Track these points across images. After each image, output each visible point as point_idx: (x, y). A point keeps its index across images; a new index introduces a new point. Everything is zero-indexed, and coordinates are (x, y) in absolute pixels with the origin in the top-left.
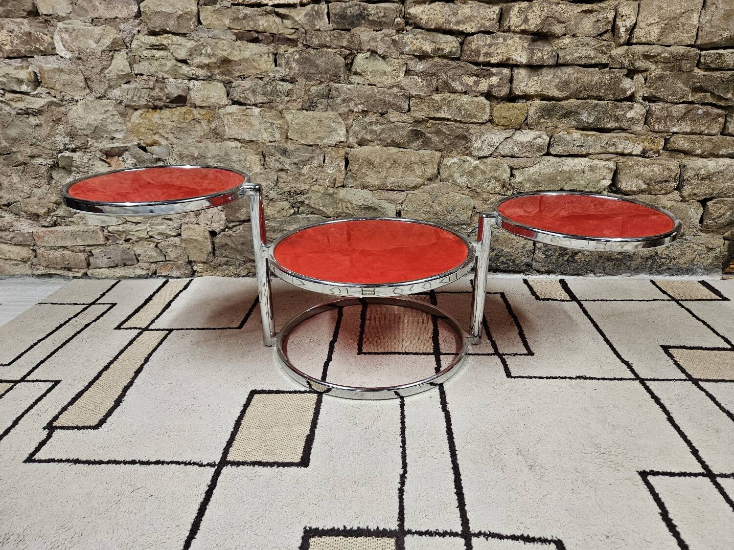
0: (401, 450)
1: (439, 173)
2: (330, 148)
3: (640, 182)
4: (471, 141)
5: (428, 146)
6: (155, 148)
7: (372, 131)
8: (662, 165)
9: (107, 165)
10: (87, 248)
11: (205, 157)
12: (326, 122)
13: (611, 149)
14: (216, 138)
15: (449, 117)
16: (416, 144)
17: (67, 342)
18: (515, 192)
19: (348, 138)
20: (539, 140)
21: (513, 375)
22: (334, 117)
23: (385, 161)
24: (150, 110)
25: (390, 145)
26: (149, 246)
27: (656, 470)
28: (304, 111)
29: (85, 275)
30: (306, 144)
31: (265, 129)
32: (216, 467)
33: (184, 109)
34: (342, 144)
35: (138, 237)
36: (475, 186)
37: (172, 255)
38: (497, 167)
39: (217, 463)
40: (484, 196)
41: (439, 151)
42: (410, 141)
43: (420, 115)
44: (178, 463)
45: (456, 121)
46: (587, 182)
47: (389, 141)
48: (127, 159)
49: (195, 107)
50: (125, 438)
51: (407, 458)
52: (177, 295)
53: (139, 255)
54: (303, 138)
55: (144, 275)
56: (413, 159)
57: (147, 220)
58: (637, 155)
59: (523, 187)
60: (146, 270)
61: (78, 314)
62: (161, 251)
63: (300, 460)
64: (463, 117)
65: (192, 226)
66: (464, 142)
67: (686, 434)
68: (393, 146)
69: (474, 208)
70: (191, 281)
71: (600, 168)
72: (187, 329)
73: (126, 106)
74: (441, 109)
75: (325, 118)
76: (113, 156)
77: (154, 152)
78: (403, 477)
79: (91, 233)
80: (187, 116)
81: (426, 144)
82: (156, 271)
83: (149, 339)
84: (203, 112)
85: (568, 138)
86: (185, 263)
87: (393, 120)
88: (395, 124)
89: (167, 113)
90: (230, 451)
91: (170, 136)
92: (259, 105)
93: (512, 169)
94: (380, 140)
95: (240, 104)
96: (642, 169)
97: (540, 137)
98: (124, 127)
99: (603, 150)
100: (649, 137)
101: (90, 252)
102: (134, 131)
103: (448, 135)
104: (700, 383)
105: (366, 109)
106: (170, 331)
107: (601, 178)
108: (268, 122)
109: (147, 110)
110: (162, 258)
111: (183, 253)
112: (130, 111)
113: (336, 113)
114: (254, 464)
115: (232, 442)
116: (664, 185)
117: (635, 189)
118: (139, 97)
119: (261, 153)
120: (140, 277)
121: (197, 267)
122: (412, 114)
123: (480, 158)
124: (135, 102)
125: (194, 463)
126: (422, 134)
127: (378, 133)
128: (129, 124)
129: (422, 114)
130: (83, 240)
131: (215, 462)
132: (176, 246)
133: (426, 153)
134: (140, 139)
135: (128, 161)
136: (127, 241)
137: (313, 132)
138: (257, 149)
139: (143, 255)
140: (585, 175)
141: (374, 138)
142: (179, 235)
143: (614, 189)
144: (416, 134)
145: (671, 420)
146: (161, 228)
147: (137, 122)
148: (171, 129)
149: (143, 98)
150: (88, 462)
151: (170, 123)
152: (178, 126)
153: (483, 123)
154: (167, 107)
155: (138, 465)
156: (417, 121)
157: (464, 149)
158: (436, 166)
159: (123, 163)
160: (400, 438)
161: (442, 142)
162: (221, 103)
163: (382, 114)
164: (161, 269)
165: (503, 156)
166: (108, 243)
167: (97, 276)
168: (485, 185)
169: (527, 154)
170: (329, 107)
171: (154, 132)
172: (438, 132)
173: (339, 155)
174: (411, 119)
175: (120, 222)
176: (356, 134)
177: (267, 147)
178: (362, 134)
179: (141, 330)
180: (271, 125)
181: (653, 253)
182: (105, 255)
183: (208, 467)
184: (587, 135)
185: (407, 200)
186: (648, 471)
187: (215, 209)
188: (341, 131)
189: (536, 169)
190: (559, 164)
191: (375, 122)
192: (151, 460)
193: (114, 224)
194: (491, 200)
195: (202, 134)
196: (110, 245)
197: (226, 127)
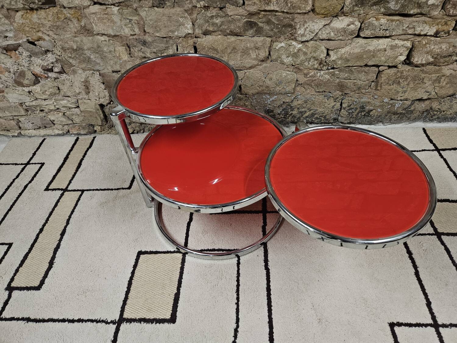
0: (235, 307)
1: (270, 54)
2: (181, 39)
3: (429, 57)
4: (295, 29)
5: (261, 34)
6: (41, 42)
7: (213, 24)
8: (449, 43)
9: (9, 57)
10: (15, 117)
11: (83, 50)
12: (175, 17)
13: (410, 31)
14: (88, 33)
15: (277, 9)
16: (251, 32)
17: (14, 204)
18: (330, 68)
19: (194, 30)
20: (352, 27)
22: (181, 13)
23: (226, 48)
24: (29, 11)
25: (229, 34)
26: (59, 115)
27: (401, 321)
28: (156, 8)
29: (20, 135)
30: (161, 36)
31: (125, 25)
32: (117, 324)
33: (55, 10)
34: (190, 35)
35: (49, 110)
36: (298, 65)
37: (77, 120)
38: (316, 49)
39: (117, 321)
40: (305, 72)
41: (270, 37)
42: (246, 30)
43: (253, 9)
44: (92, 321)
45: (283, 12)
46: (387, 58)
47: (228, 31)
48: (22, 52)
49: (65, 8)
50: (57, 298)
51: (240, 313)
52: (85, 154)
53: (54, 121)
54: (158, 32)
55: (61, 134)
56: (248, 45)
57: (52, 97)
58: (431, 36)
59: (336, 64)
60: (61, 130)
61: (19, 174)
62: (68, 117)
63: (170, 316)
64: (290, 9)
65: (85, 101)
66: (290, 29)
67: (426, 287)
68: (232, 35)
69: (297, 80)
70: (94, 138)
71: (399, 47)
72: (93, 190)
73: (8, 9)
74: (271, 2)
75: (173, 14)
76: (11, 50)
77: (42, 46)
78: (236, 331)
79: (14, 108)
80: (59, 16)
81: (259, 32)
82: (69, 130)
83: (70, 198)
84: (72, 11)
85: (376, 23)
86: (87, 125)
87: (230, 14)
88: (232, 17)
89: (42, 13)
90: (126, 308)
91: (51, 33)
92: (116, 5)
93: (328, 50)
94: (221, 31)
95: (101, 4)
96: (432, 47)
97: (353, 24)
98: (12, 28)
99: (404, 32)
100: (443, 20)
101: (18, 120)
102: (20, 30)
103: (277, 24)
104: (443, 237)
105: (207, 5)
106: (83, 191)
107: (399, 55)
108: (127, 19)
109: (26, 12)
110: (70, 122)
111: (84, 119)
112: (13, 13)
113: (182, 9)
114: (140, 320)
115: (127, 301)
116: (447, 59)
117: (424, 62)
119: (126, 45)
120: (59, 135)
121: (97, 128)
122: (246, 8)
123: (302, 42)
124: (13, 5)
125: (103, 321)
126: (255, 24)
127: (219, 25)
128: (16, 25)
129: (255, 8)
130: (10, 112)
131: (115, 320)
132: (78, 115)
133: (259, 40)
134: (28, 37)
135: (24, 54)
136: (42, 111)
137: (165, 27)
138: (122, 42)
139: (56, 120)
140: (386, 53)
141: (216, 29)
142: (78, 107)
143: (408, 62)
144: (251, 25)
145: (417, 274)
146: (64, 102)
147: (21, 22)
148: (50, 27)
149: (19, 2)
150: (36, 321)
151: (47, 22)
152: (55, 24)
153: (305, 13)
154: (41, 8)
155: (67, 322)
156: (251, 14)
157: (290, 35)
158: (267, 50)
159: (21, 56)
160: (235, 296)
161: (272, 30)
162: (85, 4)
163: (221, 9)
164: (72, 129)
165: (322, 40)
166: (29, 113)
167: (29, 135)
168: (306, 64)
169: (341, 38)
170: (175, 4)
171: (37, 30)
172: (269, 22)
173: (189, 44)
174: (245, 13)
175: (32, 100)
176: (200, 26)
177: (130, 40)
178: (206, 27)
179: (62, 191)
180: (130, 21)
181: (429, 108)
182: (29, 122)
183: (111, 325)
184: (392, 21)
185: (245, 77)
186: (396, 323)
187: (99, 89)
188: (188, 25)
189: (347, 49)
190: (366, 45)
191: (216, 15)
192: (75, 319)
193: (28, 101)
194: (311, 74)
195: (76, 31)
196: (30, 114)
197: (93, 25)
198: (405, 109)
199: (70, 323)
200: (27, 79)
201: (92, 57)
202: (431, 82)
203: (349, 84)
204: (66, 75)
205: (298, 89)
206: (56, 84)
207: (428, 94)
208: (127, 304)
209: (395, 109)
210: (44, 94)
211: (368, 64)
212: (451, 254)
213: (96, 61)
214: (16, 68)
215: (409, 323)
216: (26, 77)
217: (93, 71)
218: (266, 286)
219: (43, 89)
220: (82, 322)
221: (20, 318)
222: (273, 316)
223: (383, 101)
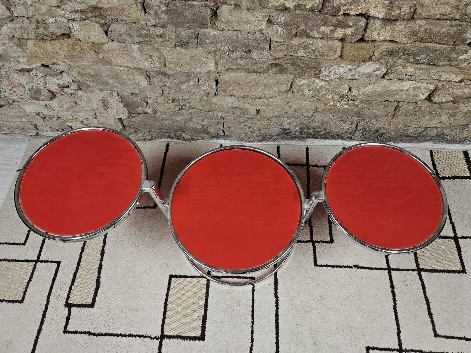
0: (251, 329)
1: (291, 88)
2: (203, 74)
3: (450, 97)
4: (320, 70)
5: (284, 72)
6: (55, 66)
7: (237, 64)
9: (22, 75)
10: (32, 123)
11: (101, 76)
12: (197, 57)
13: (436, 78)
14: (106, 63)
15: (304, 55)
16: (274, 70)
18: (350, 100)
19: (217, 68)
20: (378, 72)
21: (318, 263)
22: (204, 54)
23: (249, 83)
24: (41, 41)
25: (252, 72)
26: (77, 123)
28: (178, 48)
29: (38, 134)
30: (182, 71)
31: (145, 60)
32: (159, 340)
33: (70, 42)
34: (212, 72)
35: (67, 118)
36: (319, 97)
38: (339, 86)
39: (159, 337)
40: (325, 102)
41: (293, 74)
42: (269, 69)
43: (279, 55)
44: (140, 336)
45: (310, 58)
46: (408, 96)
47: (251, 70)
48: (37, 74)
51: (254, 334)
53: (72, 126)
54: (179, 67)
56: (271, 81)
57: (69, 109)
58: (455, 82)
59: (357, 98)
63: (200, 335)
64: (317, 56)
65: (104, 115)
66: (314, 70)
67: (399, 319)
68: (255, 73)
69: (316, 108)
71: (421, 89)
73: (19, 39)
74: (298, 50)
75: (196, 55)
76: (25, 72)
77: (57, 69)
78: (251, 349)
79: (31, 116)
80: (75, 47)
84: (89, 45)
85: (403, 70)
87: (255, 57)
88: (257, 60)
89: (56, 44)
90: (165, 327)
91: (66, 60)
92: (136, 43)
93: (350, 87)
94: (244, 69)
96: (455, 91)
97: (379, 70)
99: (429, 78)
101: (36, 124)
102: (32, 56)
103: (302, 67)
104: (422, 273)
105: (231, 49)
107: (420, 94)
108: (148, 55)
109: (38, 41)
112: (24, 42)
113: (205, 51)
115: (165, 320)
116: (467, 100)
117: (444, 101)
118: (28, 34)
119: (146, 75)
122: (272, 54)
123: (326, 81)
124: (25, 36)
125: (148, 337)
126: (280, 65)
127: (242, 65)
128: (28, 52)
129: (281, 54)
130: (27, 119)
132: (96, 124)
133: (282, 77)
134: (42, 61)
136: (59, 118)
137: (187, 64)
138: (142, 73)
139: (74, 126)
140: (408, 92)
141: (239, 67)
142: (96, 118)
144: (275, 65)
145: (395, 307)
146: (82, 114)
147: (34, 49)
148: (65, 56)
149: (31, 34)
150: (96, 334)
151: (62, 52)
152: (70, 54)
153: (332, 59)
154: (55, 40)
155: (120, 337)
156: (276, 58)
157: (314, 75)
158: (289, 84)
159: (35, 76)
160: (251, 319)
161: (296, 70)
162: (103, 41)
163: (246, 52)
165: (346, 79)
166: (46, 120)
167: (47, 135)
168: (327, 96)
169: (365, 79)
170: (199, 46)
171: (52, 57)
172: (294, 64)
173: (210, 78)
174: (270, 57)
175: (49, 111)
176: (223, 65)
177: (150, 71)
178: (229, 66)
180: (150, 57)
181: (440, 133)
182: (47, 126)
183: (155, 340)
184: (419, 69)
185: (265, 104)
186: (371, 347)
187: (118, 106)
188: (211, 64)
189: (370, 88)
190: (390, 86)
191: (240, 57)
192: (126, 334)
193: (45, 112)
194: (330, 104)
195: (93, 60)
196: (48, 121)
197: (112, 58)
198: (417, 134)
199: (123, 337)
200: (43, 95)
201: (110, 81)
202: (447, 116)
203: (367, 113)
204: (83, 92)
205: (316, 114)
206: (73, 100)
207: (442, 124)
208: (165, 323)
209: (408, 133)
210: (62, 108)
211: (388, 100)
212: (426, 289)
213: (114, 84)
214: (31, 86)
215: (381, 347)
216: (42, 94)
217: (110, 91)
218: (275, 312)
219: (61, 104)
220: (133, 337)
221: (83, 331)
222: (279, 338)
223: (397, 127)
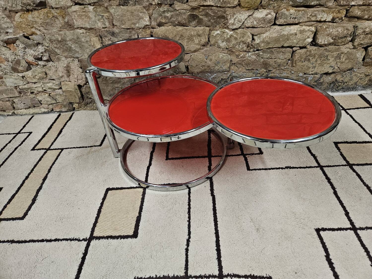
0: (187, 223)
1: (209, 41)
2: (141, 30)
3: (330, 38)
4: (227, 19)
5: (201, 24)
6: (34, 36)
7: (165, 17)
8: (343, 27)
9: (9, 49)
10: (10, 99)
11: (66, 41)
12: (136, 13)
13: (313, 19)
14: (70, 28)
15: (213, 4)
16: (194, 24)
17: (5, 161)
18: (255, 50)
19: (151, 22)
20: (269, 16)
21: (251, 168)
22: (141, 9)
23: (175, 36)
24: (25, 12)
25: (178, 25)
26: (45, 96)
27: (325, 227)
28: (121, 6)
29: (14, 114)
30: (126, 28)
31: (99, 20)
32: (87, 241)
33: (45, 10)
34: (148, 26)
35: (38, 91)
36: (231, 48)
37: (60, 99)
38: (244, 35)
39: (88, 238)
40: (237, 53)
41: (208, 26)
42: (190, 22)
43: (195, 4)
44: (67, 240)
45: (217, 7)
46: (298, 40)
47: (176, 22)
48: (19, 45)
49: (53, 8)
50: (38, 225)
51: (191, 228)
52: (66, 124)
53: (41, 101)
54: (123, 24)
55: (47, 112)
56: (192, 33)
57: (40, 80)
58: (329, 22)
59: (260, 46)
60: (47, 109)
61: (11, 141)
62: (53, 98)
63: (133, 233)
64: (222, 4)
65: (67, 83)
66: (223, 20)
67: (343, 202)
68: (179, 25)
69: (231, 61)
70: (73, 114)
71: (306, 31)
72: (71, 148)
73: (10, 11)
75: (135, 10)
76: (10, 44)
77: (34, 39)
78: (188, 241)
79: (10, 90)
80: (49, 15)
81: (200, 22)
82: (53, 109)
83: (51, 155)
84: (58, 11)
85: (287, 13)
86: (68, 104)
87: (177, 9)
88: (179, 11)
89: (36, 13)
90: (95, 229)
91: (41, 28)
92: (92, 4)
93: (253, 35)
94: (171, 22)
95: (80, 4)
96: (331, 31)
97: (270, 14)
98: (12, 25)
99: (309, 20)
100: (337, 9)
101: (13, 101)
102: (18, 27)
103: (213, 16)
104: (354, 167)
105: (160, 2)
106: (62, 149)
107: (306, 37)
108: (100, 15)
109: (23, 12)
110: (54, 102)
111: (65, 98)
112: (13, 14)
113: (141, 6)
114: (107, 237)
115: (96, 224)
116: (344, 40)
117: (326, 43)
118: (16, 5)
119: (99, 36)
120: (44, 113)
121: (75, 106)
122: (189, 4)
123: (233, 30)
124: (14, 8)
125: (76, 239)
126: (197, 16)
127: (169, 18)
128: (15, 23)
129: (196, 4)
130: (7, 95)
131: (87, 238)
132: (61, 95)
133: (200, 29)
134: (24, 32)
135: (20, 46)
136: (32, 93)
137: (129, 20)
138: (96, 33)
139: (43, 100)
140: (297, 36)
141: (167, 21)
142: (61, 88)
143: (314, 43)
144: (193, 17)
145: (335, 193)
146: (50, 85)
147: (19, 20)
148: (41, 24)
149: (19, 5)
150: (19, 242)
151: (39, 20)
152: (45, 21)
153: (234, 7)
154: (35, 9)
155: (45, 242)
156: (193, 8)
157: (223, 25)
158: (207, 37)
159: (17, 47)
160: (187, 216)
161: (210, 21)
162: (68, 5)
163: (171, 5)
164: (55, 108)
165: (248, 28)
166: (22, 95)
167: (21, 114)
168: (237, 47)
169: (262, 25)
170: (136, 3)
171: (31, 26)
172: (207, 15)
173: (147, 34)
174: (189, 8)
175: (25, 83)
176: (155, 19)
177: (102, 32)
178: (159, 19)
179: (46, 150)
180: (102, 17)
181: (334, 80)
182: (22, 102)
183: (83, 242)
184: (299, 11)
185: (191, 59)
186: (321, 228)
187: (78, 72)
188: (146, 18)
189: (267, 35)
190: (281, 30)
191: (167, 10)
192: (52, 239)
193: (22, 85)
194: (241, 56)
195: (61, 26)
197: (74, 20)
198: (316, 81)
199: (47, 242)
200: (22, 66)
201: (73, 46)
202: (333, 58)
203: (271, 62)
204: (52, 63)
205: (232, 67)
206: (44, 70)
207: (332, 68)
208: (97, 226)
209: (309, 82)
210: (35, 79)
211: (284, 46)
212: (362, 178)
213: (76, 49)
214: (13, 57)
215: (332, 228)
216: (21, 65)
217: (73, 59)
218: (212, 207)
219: (34, 74)
220: (58, 241)
221: (6, 241)
222: (219, 229)
223: (299, 76)
